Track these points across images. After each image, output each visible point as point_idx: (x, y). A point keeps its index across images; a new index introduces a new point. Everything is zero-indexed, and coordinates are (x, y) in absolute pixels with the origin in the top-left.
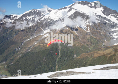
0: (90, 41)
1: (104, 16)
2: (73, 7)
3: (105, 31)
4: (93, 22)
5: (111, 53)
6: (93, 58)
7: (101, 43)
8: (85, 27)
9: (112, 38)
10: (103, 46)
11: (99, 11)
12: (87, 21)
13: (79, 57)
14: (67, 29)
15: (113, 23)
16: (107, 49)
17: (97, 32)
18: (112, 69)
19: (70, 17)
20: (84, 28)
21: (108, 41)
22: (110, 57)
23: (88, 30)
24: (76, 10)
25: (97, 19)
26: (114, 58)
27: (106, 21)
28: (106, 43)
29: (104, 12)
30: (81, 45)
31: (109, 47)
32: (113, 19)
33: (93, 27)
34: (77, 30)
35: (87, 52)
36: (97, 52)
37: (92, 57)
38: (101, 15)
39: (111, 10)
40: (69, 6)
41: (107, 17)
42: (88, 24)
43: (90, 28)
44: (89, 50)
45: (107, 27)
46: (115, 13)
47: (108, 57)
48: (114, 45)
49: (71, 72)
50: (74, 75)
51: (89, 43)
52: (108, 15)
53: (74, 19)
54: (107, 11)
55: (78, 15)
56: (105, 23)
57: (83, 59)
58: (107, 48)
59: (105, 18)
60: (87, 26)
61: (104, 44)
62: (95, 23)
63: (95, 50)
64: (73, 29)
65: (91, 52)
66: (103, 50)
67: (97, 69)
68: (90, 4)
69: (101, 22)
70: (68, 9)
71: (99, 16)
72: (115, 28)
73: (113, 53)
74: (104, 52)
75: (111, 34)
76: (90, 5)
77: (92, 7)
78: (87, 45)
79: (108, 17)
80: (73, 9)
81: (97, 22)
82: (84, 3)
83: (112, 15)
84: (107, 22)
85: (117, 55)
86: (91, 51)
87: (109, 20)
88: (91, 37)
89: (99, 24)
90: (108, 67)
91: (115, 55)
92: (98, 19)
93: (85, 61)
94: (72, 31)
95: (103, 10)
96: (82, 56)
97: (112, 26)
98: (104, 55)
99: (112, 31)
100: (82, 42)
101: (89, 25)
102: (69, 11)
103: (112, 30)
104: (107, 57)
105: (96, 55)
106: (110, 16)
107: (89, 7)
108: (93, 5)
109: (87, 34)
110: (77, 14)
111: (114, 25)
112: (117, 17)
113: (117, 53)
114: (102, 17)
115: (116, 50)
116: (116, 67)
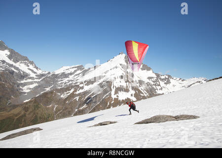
1: (11, 62)
3: (11, 84)
5: (19, 114)
7: (6, 100)
9: (22, 93)
10: (9, 104)
11: (3, 54)
15: (24, 72)
16: (14, 108)
21: (16, 96)
22: (17, 119)
26: (23, 120)
27: (13, 69)
28: (13, 100)
29: (10, 57)
31: (17, 106)
32: (23, 67)
38: (7, 61)
39: (21, 55)
41: (14, 64)
45: (15, 77)
46: (25, 60)
48: (24, 102)
52: (16, 61)
54: (13, 56)
56: (12, 72)
58: (15, 107)
59: (12, 66)
61: (10, 101)
66: (9, 110)
69: (6, 70)
71: (4, 62)
72: (26, 80)
73: (23, 113)
74: (10, 113)
75: (21, 87)
79: (17, 65)
83: (21, 63)
84: (15, 70)
85: (27, 116)
87: (17, 69)
89: (3, 73)
90: (13, 135)
91: (24, 115)
92: (1, 67)
95: (9, 53)
97: (22, 76)
98: (9, 118)
99: (22, 84)
103: (22, 82)
104: (14, 120)
106: (18, 63)
111: (24, 76)
112: (28, 66)
113: (28, 113)
114: (8, 64)
115: (26, 109)
116: (25, 133)
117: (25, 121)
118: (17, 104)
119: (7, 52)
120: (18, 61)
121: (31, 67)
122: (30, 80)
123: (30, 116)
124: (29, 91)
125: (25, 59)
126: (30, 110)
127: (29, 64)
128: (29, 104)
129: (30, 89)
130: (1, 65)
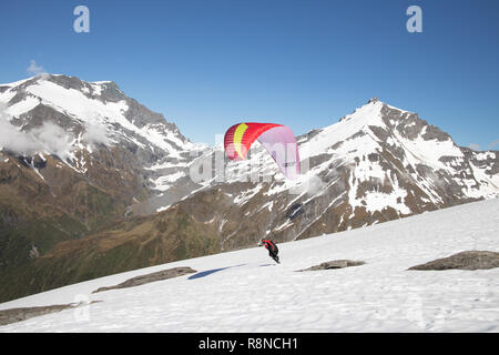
0: (86, 201)
1: (131, 127)
2: (29, 89)
3: (132, 172)
4: (96, 144)
5: (149, 236)
6: (95, 256)
7: (122, 205)
8: (72, 156)
9: (153, 191)
10: (129, 215)
11: (116, 111)
12: (79, 139)
13: (51, 256)
14: (6, 161)
15: (156, 147)
16: (138, 224)
17: (111, 174)
18: (150, 281)
19: (15, 122)
20: (68, 160)
21: (141, 199)
22: (145, 247)
23: (80, 165)
24: (40, 99)
25: (110, 134)
26: (156, 249)
27: (135, 141)
28: (135, 206)
29: (129, 116)
30: (56, 217)
31: (145, 218)
32: (154, 137)
33: (96, 157)
34: (41, 164)
35: (78, 236)
36: (107, 236)
37: (93, 250)
38: (122, 125)
39: (150, 112)
40: (13, 85)
41: (137, 130)
42: (81, 147)
43: (87, 160)
44: (85, 230)
45: (139, 158)
46: (159, 121)
47: (140, 249)
48: (159, 210)
49: (15, 311)
50: (25, 319)
51: (85, 207)
52: (141, 124)
53: (34, 130)
54: (137, 113)
55: (46, 119)
56: (134, 148)
57: (64, 260)
58: (140, 220)
59: (132, 134)
60: (78, 155)
61: (130, 209)
62: (103, 145)
63: (102, 230)
64: (29, 160)
65: (91, 237)
66: (127, 227)
67: (107, 289)
68: (88, 86)
69: (122, 143)
70: (8, 95)
71: (117, 126)
72: (160, 164)
73: (155, 234)
74: (131, 233)
75: (150, 179)
76: (86, 90)
77: (93, 98)
78: (77, 212)
79: (142, 132)
80: (28, 97)
81: (109, 142)
82: (70, 83)
83: (151, 127)
84: (139, 144)
85: (164, 241)
86: (92, 232)
87: (143, 140)
88: (89, 188)
89: (117, 150)
90: (139, 278)
91: (159, 239)
92: (113, 136)
93: (70, 265)
94: (24, 169)
95: (126, 108)
96: (61, 249)
97: (153, 156)
98: (130, 243)
99: (153, 172)
100: (60, 204)
101: (85, 151)
102: (14, 101)
103: (153, 168)
104: (138, 248)
105: (106, 244)
106: (145, 128)
107: (85, 97)
108: (98, 91)
109: (77, 178)
110: (42, 114)
111: (157, 156)
112: (165, 134)
113: (165, 234)
114: (125, 130)
115: (162, 226)
116: (162, 276)
117: (160, 252)
118: (144, 215)
119: (123, 106)
120: (145, 125)
121: (171, 136)
122: (169, 165)
123: (171, 241)
124: (167, 187)
125: (159, 118)
126: (170, 229)
127: (166, 131)
128: (167, 217)
129: (169, 183)
130: (113, 132)
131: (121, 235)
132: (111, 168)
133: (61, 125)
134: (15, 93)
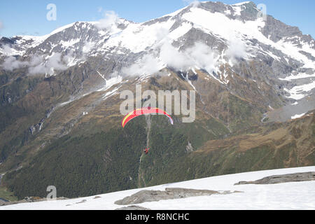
0: (228, 108)
1: (267, 41)
2: (185, 16)
3: (268, 83)
4: (236, 58)
5: (284, 141)
6: (236, 154)
7: (259, 112)
8: (217, 70)
9: (287, 100)
10: (265, 120)
11: (254, 28)
12: (222, 55)
13: (201, 151)
14: (169, 75)
15: (291, 59)
16: (273, 129)
17: (249, 85)
18: (286, 181)
19: (175, 44)
20: (214, 73)
21: (276, 107)
22: (280, 150)
23: (223, 77)
24: (192, 24)
25: (248, 50)
26: (291, 153)
27: (270, 54)
28: (271, 114)
29: (265, 32)
30: (205, 120)
31: (280, 125)
32: (289, 49)
33: (236, 70)
34: (194, 78)
35: (221, 137)
36: (246, 138)
37: (234, 149)
38: (259, 40)
39: (285, 26)
40: (173, 14)
41: (273, 44)
42: (224, 61)
43: (229, 73)
44: (227, 132)
45: (275, 70)
46: (294, 34)
47: (276, 151)
48: (293, 118)
50: (185, 197)
51: (228, 113)
52: (276, 38)
53: (188, 50)
54: (274, 28)
55: (197, 39)
56: (269, 61)
57: (211, 155)
58: (275, 126)
59: (268, 48)
60: (222, 69)
61: (266, 115)
62: (243, 60)
63: (242, 133)
64: (185, 75)
65: (232, 138)
66: (263, 131)
67: (246, 183)
68: (230, 8)
69: (258, 57)
70: (170, 23)
71: (254, 42)
72: (295, 74)
73: (290, 139)
74: (266, 137)
75: (285, 89)
76: (228, 12)
77: (234, 18)
78: (221, 117)
79: (278, 45)
80: (183, 24)
81: (247, 57)
82: (215, 7)
83: (286, 40)
84: (274, 57)
85: (298, 146)
86: (231, 135)
87: (278, 53)
88: (231, 97)
89: (254, 62)
90: (275, 177)
91: (293, 144)
92: (250, 51)
93: (215, 160)
94: (181, 82)
95: (263, 25)
96: (209, 146)
97: (287, 67)
98: (266, 146)
99: (288, 82)
100: (207, 110)
101: (227, 65)
102: (174, 27)
103: (288, 79)
104: (274, 150)
105: (245, 145)
106: (280, 42)
107: (227, 18)
108: (238, 11)
109: (221, 88)
110: (195, 36)
111: (292, 67)
112: (300, 46)
113: (299, 140)
114: (262, 45)
115: (296, 133)
116: (297, 178)
117: (294, 155)
118: (279, 121)
119: (260, 22)
120: (281, 38)
121: (306, 47)
122: (304, 75)
123: (306, 146)
124: (301, 96)
125: (296, 31)
126: (305, 135)
127: (302, 43)
128: (302, 124)
129: (304, 93)
130: (251, 47)
131: (257, 138)
132: (250, 80)
133: (208, 44)
134: (175, 21)
